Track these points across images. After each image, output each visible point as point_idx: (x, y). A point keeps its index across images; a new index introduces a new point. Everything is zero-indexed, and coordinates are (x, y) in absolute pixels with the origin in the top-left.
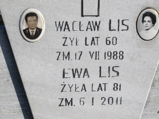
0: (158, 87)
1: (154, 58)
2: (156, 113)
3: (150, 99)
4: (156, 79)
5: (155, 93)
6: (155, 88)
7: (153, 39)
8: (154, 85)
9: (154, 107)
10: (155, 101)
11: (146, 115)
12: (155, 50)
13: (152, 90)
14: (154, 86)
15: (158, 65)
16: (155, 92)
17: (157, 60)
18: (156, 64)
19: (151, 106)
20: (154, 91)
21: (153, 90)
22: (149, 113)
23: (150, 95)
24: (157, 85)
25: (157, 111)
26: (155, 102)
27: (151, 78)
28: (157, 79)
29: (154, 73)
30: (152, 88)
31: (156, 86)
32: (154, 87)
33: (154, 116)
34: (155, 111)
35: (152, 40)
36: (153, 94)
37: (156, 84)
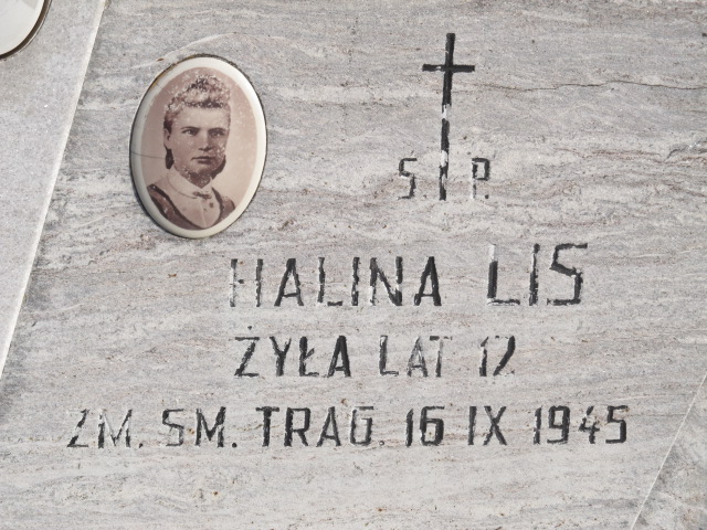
0: (64, 309)
1: (27, 152)
2: (59, 445)
3: (24, 375)
4: (50, 266)
5: (53, 343)
6: (52, 313)
7: (18, 53)
8: (42, 298)
9: (51, 416)
10: (52, 385)
11: (8, 460)
12: (29, 112)
13: (35, 327)
14: (45, 304)
15: (50, 192)
16: (51, 337)
17: (48, 166)
18: (42, 187)
19: (30, 412)
20: (47, 330)
21: (40, 325)
22: (26, 446)
23: (26, 353)
24: (61, 298)
25: (66, 436)
26: (54, 390)
27: (19, 260)
28: (61, 266)
29: (32, 234)
30: (32, 316)
31: (56, 305)
32: (43, 309)
33: (52, 462)
34: (56, 438)
35: (11, 59)
36: (40, 344)
37: (53, 291)
